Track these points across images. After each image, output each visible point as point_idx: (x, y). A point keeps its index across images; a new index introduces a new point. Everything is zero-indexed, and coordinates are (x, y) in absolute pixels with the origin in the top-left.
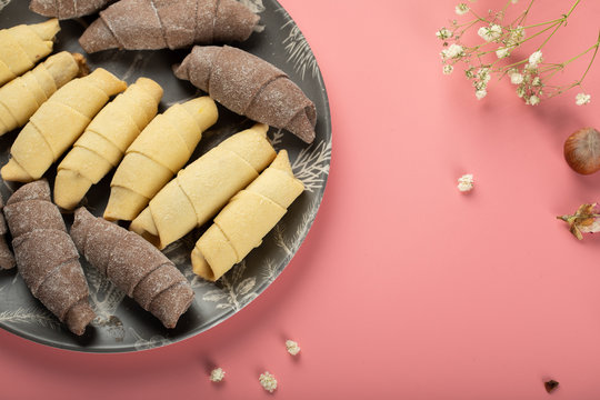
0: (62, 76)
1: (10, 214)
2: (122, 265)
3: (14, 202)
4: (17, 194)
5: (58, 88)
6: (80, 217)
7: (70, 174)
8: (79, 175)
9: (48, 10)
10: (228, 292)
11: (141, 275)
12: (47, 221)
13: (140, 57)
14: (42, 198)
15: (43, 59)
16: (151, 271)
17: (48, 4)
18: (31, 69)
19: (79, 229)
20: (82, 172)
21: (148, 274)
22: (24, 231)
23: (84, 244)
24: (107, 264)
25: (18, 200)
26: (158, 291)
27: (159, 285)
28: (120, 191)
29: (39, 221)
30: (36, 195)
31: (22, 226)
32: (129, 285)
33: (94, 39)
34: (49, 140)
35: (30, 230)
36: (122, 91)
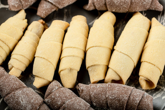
0: (39, 32)
1: (49, 101)
2: (115, 98)
3: (49, 95)
4: (48, 91)
5: (40, 38)
6: (81, 88)
7: (66, 71)
8: (71, 70)
9: (18, 7)
10: (163, 90)
11: (127, 98)
12: (69, 95)
13: (66, 10)
14: (60, 88)
15: (26, 29)
16: (130, 95)
17: (17, 4)
18: (23, 35)
19: (85, 93)
20: (72, 67)
21: (129, 97)
22: (61, 105)
23: (91, 98)
24: (107, 102)
25: (50, 93)
26: (138, 102)
27: (137, 99)
28: (93, 67)
29: (66, 97)
30: (57, 88)
31: (59, 103)
32: (123, 106)
33: (44, 10)
34: (50, 60)
35: (64, 103)
36: (69, 26)
